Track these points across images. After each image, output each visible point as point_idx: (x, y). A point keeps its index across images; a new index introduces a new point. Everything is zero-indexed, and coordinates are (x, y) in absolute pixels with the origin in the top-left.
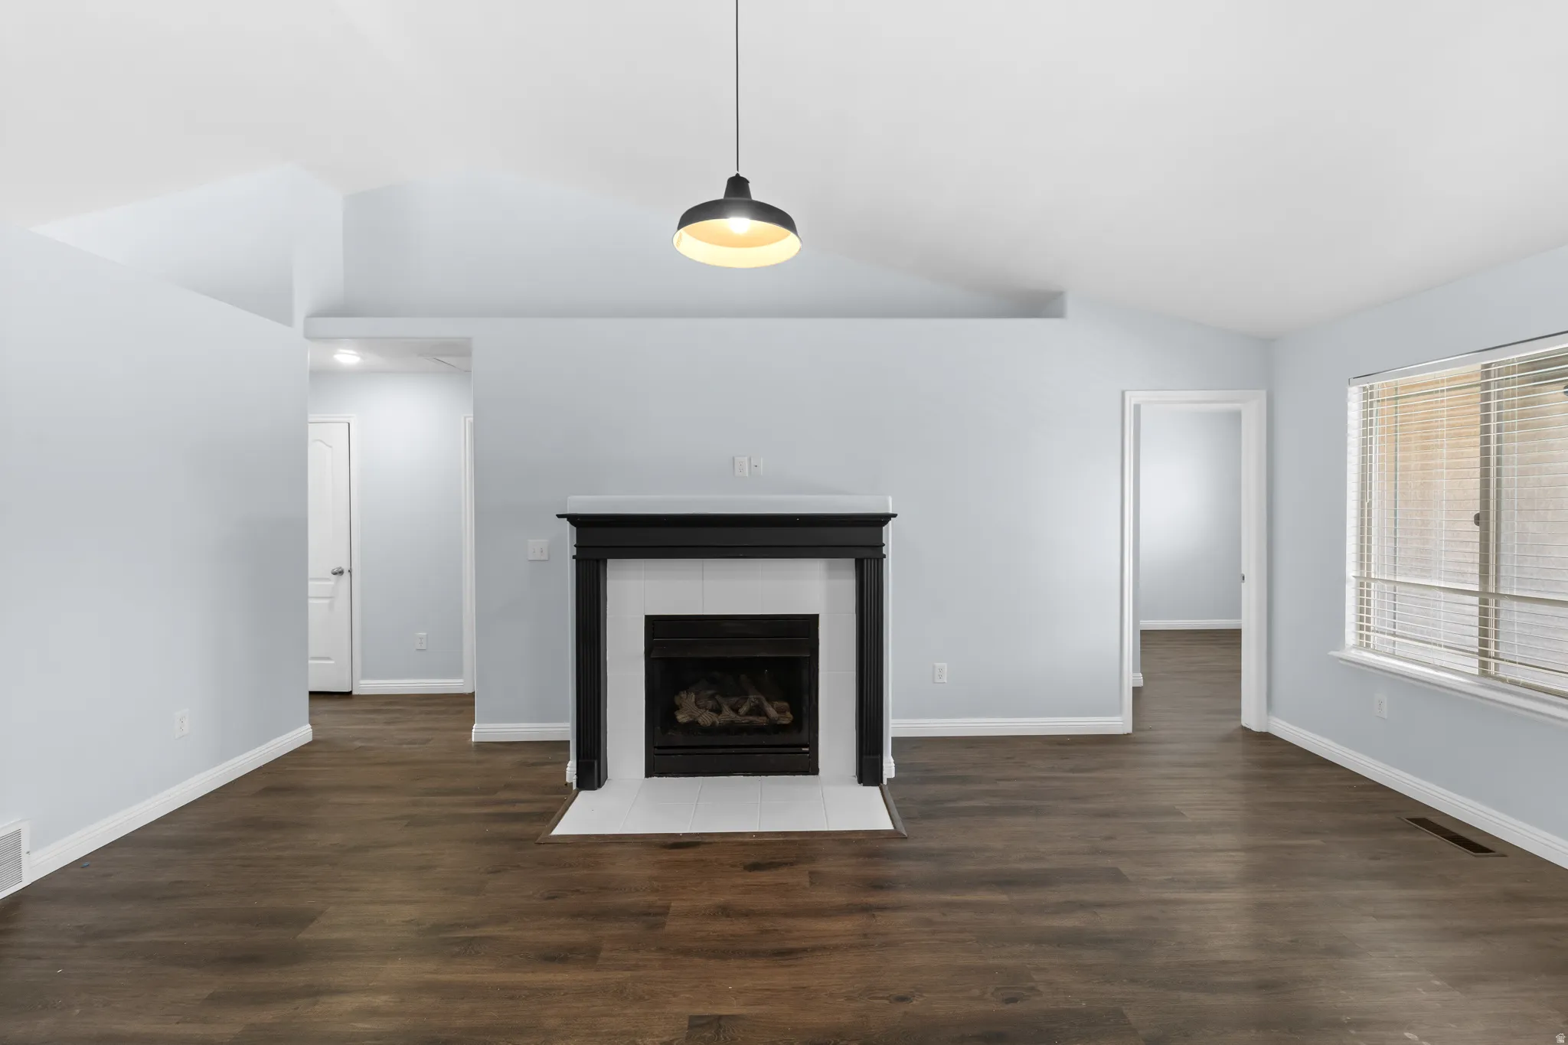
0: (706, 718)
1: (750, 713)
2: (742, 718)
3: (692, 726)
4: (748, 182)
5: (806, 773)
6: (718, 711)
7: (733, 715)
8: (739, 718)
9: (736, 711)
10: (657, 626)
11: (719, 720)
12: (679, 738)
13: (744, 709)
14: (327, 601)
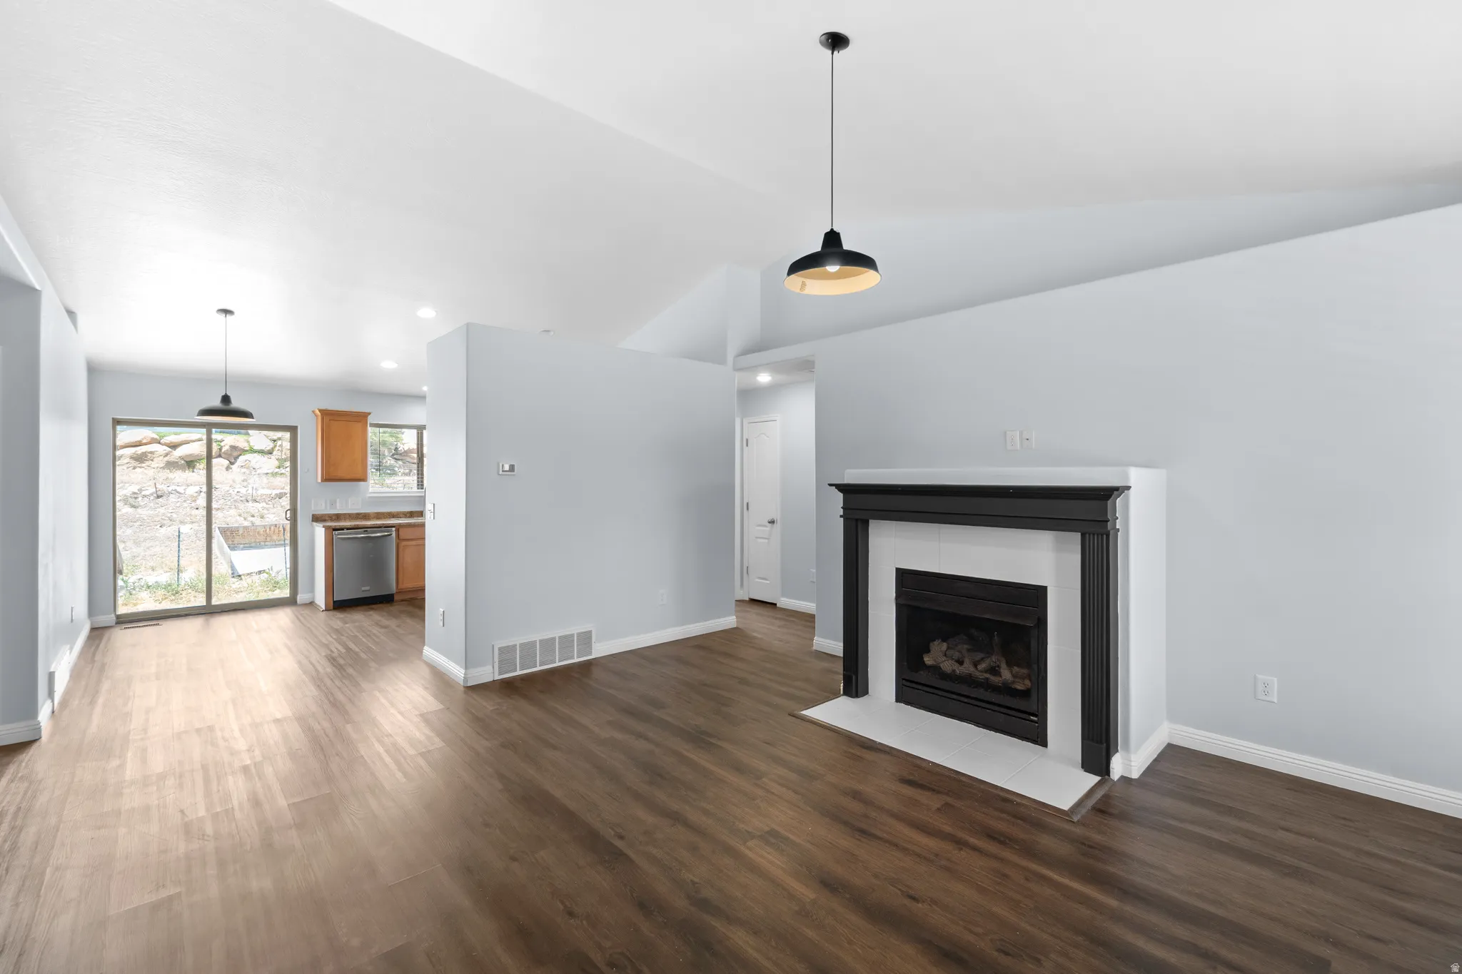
0: (948, 666)
1: (986, 671)
2: (980, 673)
3: (935, 669)
4: (839, 233)
5: (1035, 742)
6: (960, 662)
7: (972, 669)
8: (978, 674)
9: (975, 665)
10: (906, 578)
11: (959, 670)
12: (922, 676)
13: (982, 666)
14: (767, 541)
